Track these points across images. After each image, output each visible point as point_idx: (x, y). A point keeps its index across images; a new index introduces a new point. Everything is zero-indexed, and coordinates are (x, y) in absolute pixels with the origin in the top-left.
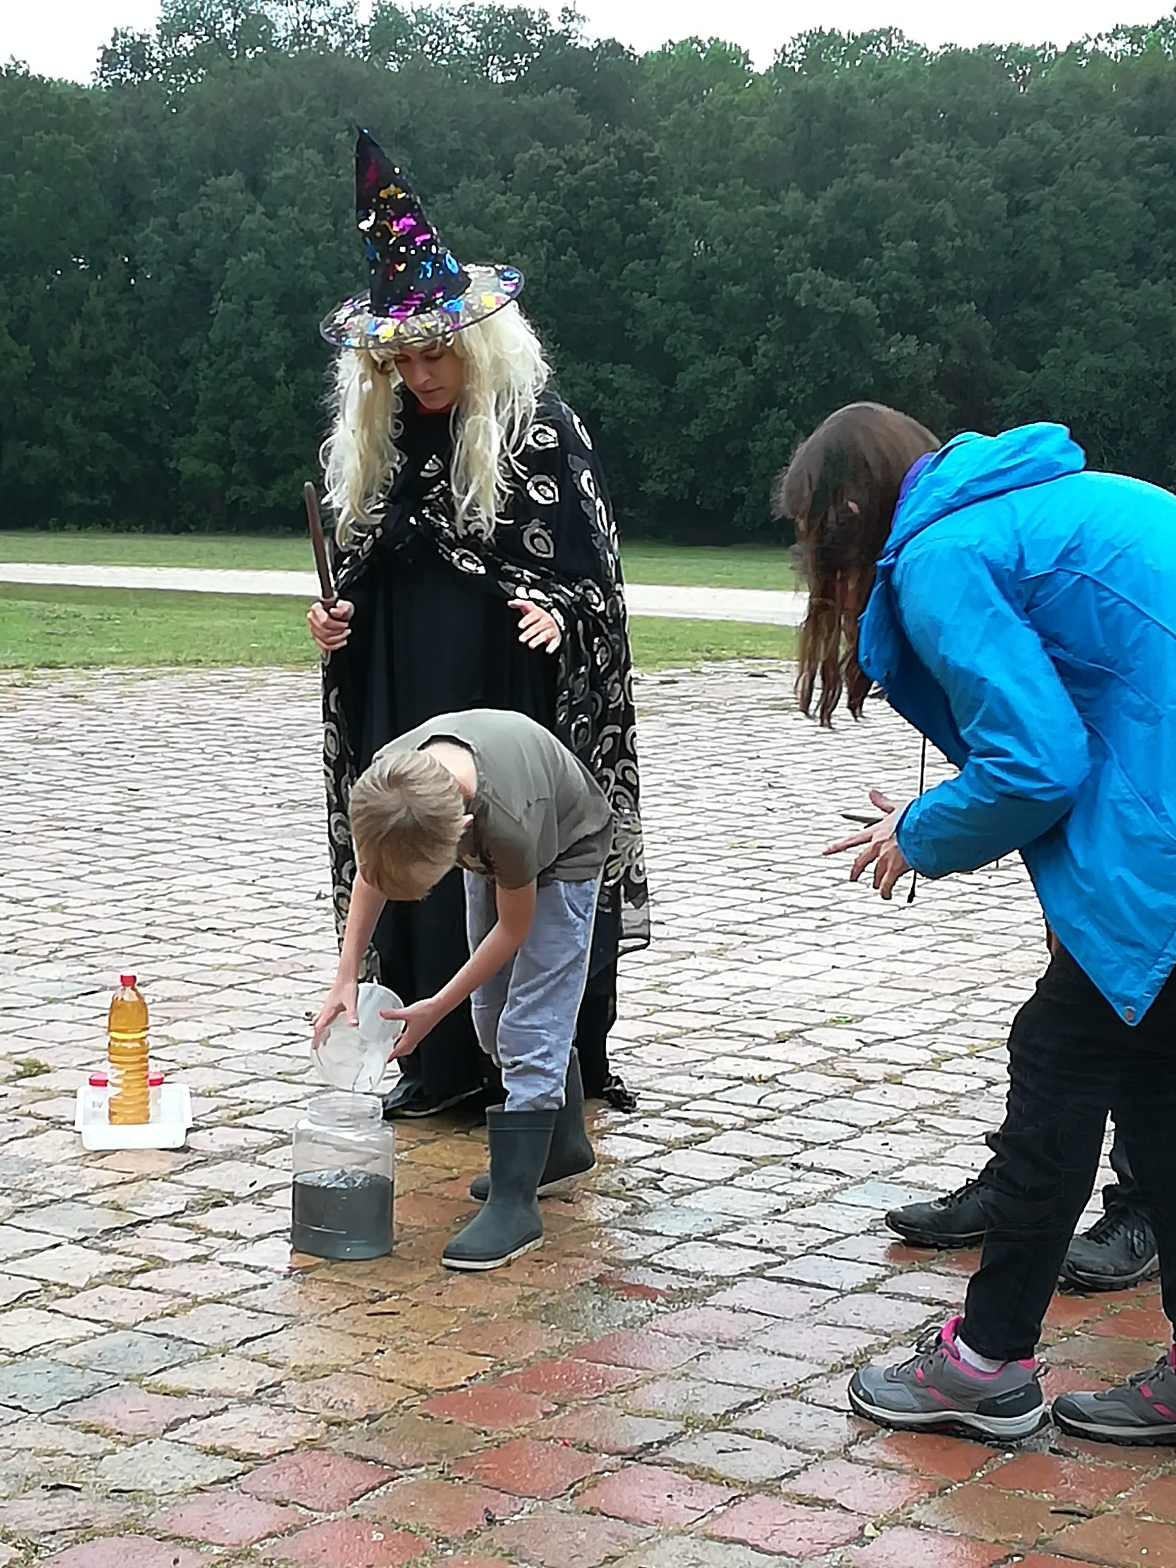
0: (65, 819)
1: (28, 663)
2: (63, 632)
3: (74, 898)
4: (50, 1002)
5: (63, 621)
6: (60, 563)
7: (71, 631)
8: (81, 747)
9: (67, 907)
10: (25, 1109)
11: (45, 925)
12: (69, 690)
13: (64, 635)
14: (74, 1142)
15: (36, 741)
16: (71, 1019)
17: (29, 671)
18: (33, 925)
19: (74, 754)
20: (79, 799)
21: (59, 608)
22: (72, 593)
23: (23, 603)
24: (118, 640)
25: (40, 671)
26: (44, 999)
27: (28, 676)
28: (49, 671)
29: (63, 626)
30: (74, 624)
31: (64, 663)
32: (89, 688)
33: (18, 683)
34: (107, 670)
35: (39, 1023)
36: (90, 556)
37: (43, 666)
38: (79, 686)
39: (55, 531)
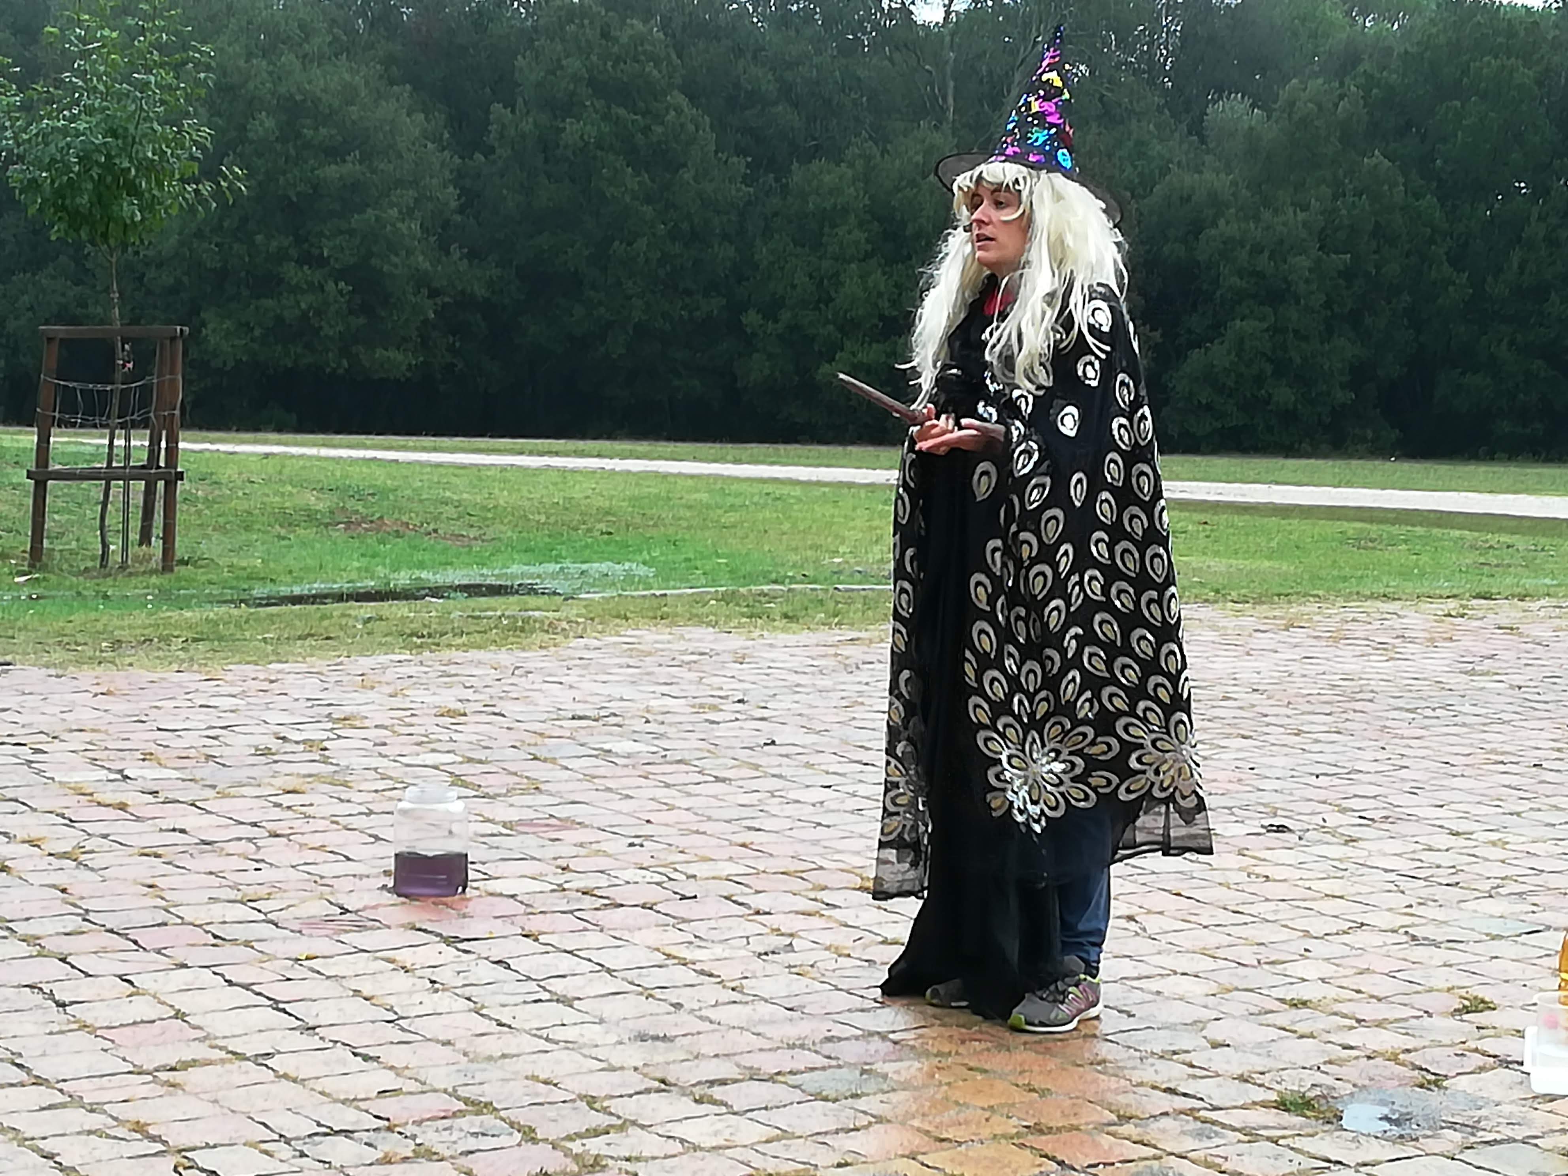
0: (1503, 753)
1: (1464, 593)
2: (1496, 562)
3: (1515, 834)
4: (1493, 939)
5: (1496, 552)
6: (1491, 492)
7: (1506, 562)
8: (1518, 680)
9: (1507, 843)
10: (1472, 1045)
11: (1487, 860)
12: (1505, 622)
13: (1497, 566)
14: (1522, 1083)
15: (1472, 673)
16: (1514, 958)
17: (1464, 602)
18: (1474, 859)
19: (1512, 687)
20: (1518, 734)
21: (1493, 539)
22: (1505, 523)
23: (1457, 533)
24: (1552, 572)
25: (1474, 602)
26: (1487, 935)
27: (1464, 607)
28: (1483, 602)
29: (1496, 557)
30: (1508, 554)
31: (1499, 593)
32: (1524, 620)
33: (1453, 613)
34: (1543, 602)
35: (1482, 959)
36: (1523, 486)
37: (1479, 596)
38: (1515, 618)
39: (1484, 460)
